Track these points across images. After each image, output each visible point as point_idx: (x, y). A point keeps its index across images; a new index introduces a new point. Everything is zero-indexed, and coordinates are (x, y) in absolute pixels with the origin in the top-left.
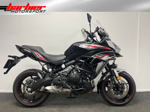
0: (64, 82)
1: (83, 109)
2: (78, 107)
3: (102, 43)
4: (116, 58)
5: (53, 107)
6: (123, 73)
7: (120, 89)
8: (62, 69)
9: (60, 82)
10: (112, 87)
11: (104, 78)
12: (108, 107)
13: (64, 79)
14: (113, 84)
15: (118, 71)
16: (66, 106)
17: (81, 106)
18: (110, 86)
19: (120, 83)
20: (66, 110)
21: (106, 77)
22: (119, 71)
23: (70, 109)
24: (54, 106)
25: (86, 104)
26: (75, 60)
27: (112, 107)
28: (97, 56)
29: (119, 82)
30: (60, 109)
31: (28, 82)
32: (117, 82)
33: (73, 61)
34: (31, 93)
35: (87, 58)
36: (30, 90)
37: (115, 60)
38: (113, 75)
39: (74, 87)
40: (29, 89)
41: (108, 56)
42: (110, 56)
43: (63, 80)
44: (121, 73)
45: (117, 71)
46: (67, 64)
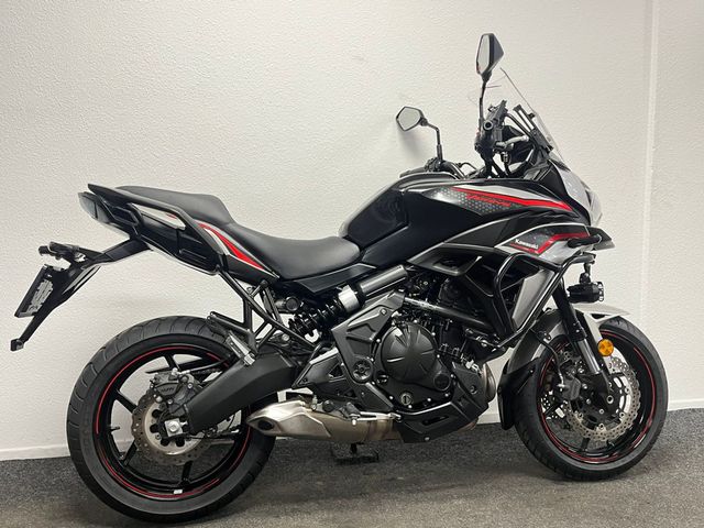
0: (364, 378)
1: (447, 507)
2: (417, 501)
3: (540, 182)
4: (595, 256)
5: (293, 511)
6: (615, 324)
7: (610, 399)
8: (344, 314)
9: (340, 378)
10: (578, 390)
11: (538, 352)
12: (553, 490)
13: (361, 362)
14: (577, 375)
15: (596, 316)
16: (360, 502)
17: (429, 495)
18: (568, 386)
19: (611, 371)
20: (366, 517)
21: (544, 344)
22: (603, 316)
23: (382, 511)
24: (296, 507)
25: (450, 484)
26: (406, 264)
27: (570, 485)
28: (521, 243)
29: (605, 368)
30: (331, 516)
31: (166, 387)
32: (596, 369)
33: (399, 270)
34: (178, 445)
35: (472, 254)
36: (181, 432)
37: (593, 263)
38: (581, 336)
39: (406, 399)
40: (174, 426)
41: (565, 243)
42: (571, 245)
43: (355, 367)
44: (608, 323)
45: (593, 315)
46: (365, 286)
